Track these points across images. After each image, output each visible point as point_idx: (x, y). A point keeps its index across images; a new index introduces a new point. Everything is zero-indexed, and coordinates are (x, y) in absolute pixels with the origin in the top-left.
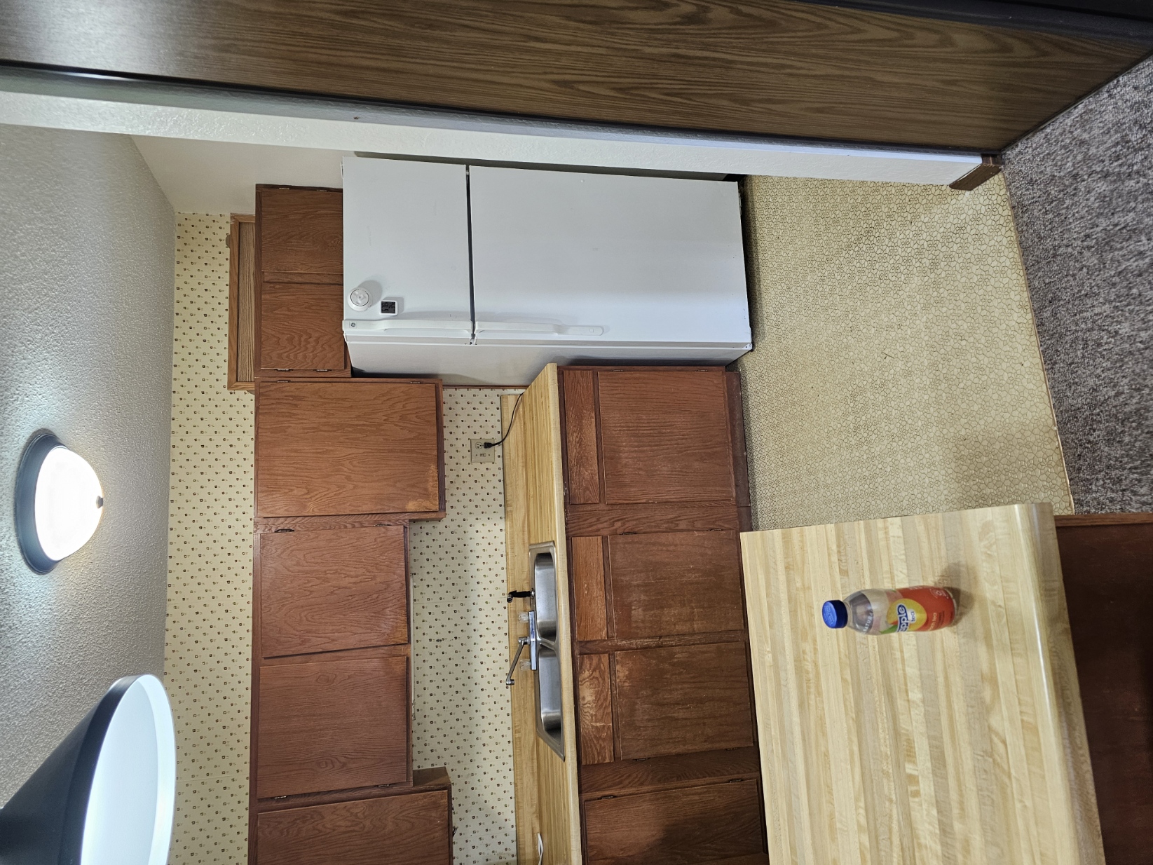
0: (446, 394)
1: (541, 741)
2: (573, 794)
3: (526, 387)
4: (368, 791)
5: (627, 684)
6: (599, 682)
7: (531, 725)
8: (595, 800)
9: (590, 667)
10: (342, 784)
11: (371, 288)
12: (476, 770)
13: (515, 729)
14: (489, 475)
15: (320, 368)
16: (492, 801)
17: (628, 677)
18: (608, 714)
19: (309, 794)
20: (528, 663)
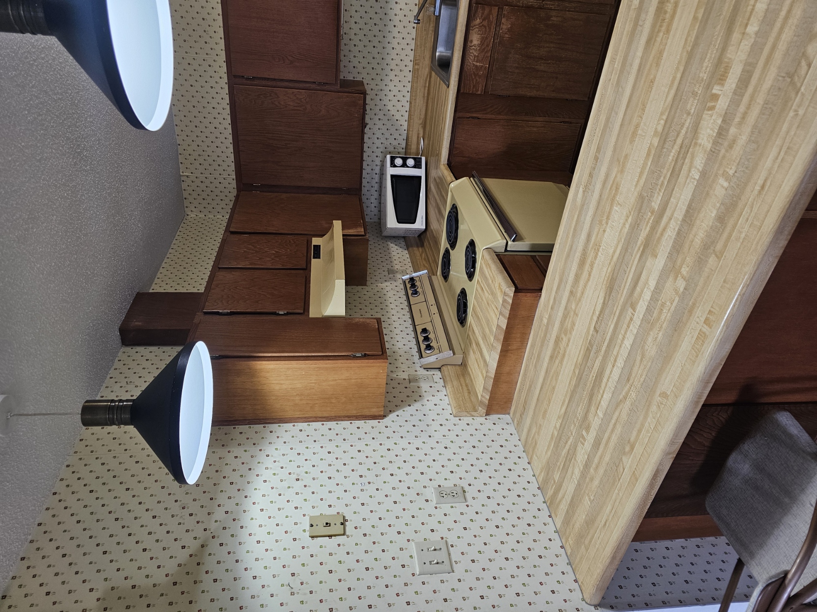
1: (433, 74)
2: (451, 111)
4: (308, 85)
5: (507, 36)
6: (486, 31)
7: (427, 61)
8: (464, 118)
9: (482, 16)
10: (291, 76)
12: (384, 88)
13: (416, 62)
16: (393, 111)
17: (510, 30)
18: (487, 57)
19: (268, 79)
20: (432, 9)
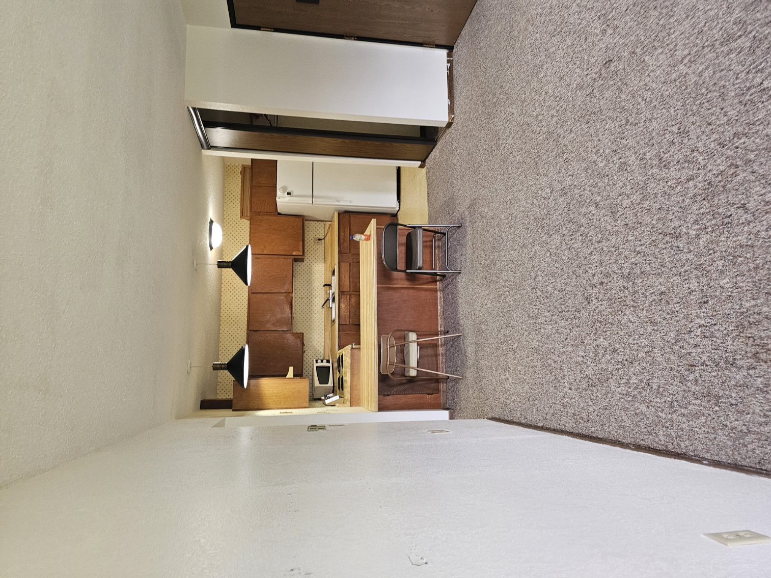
0: (306, 223)
3: (331, 221)
6: (346, 303)
9: (344, 298)
10: (273, 329)
11: (284, 188)
14: (319, 249)
15: (269, 211)
16: (317, 346)
17: (355, 302)
18: (348, 312)
20: (329, 305)
